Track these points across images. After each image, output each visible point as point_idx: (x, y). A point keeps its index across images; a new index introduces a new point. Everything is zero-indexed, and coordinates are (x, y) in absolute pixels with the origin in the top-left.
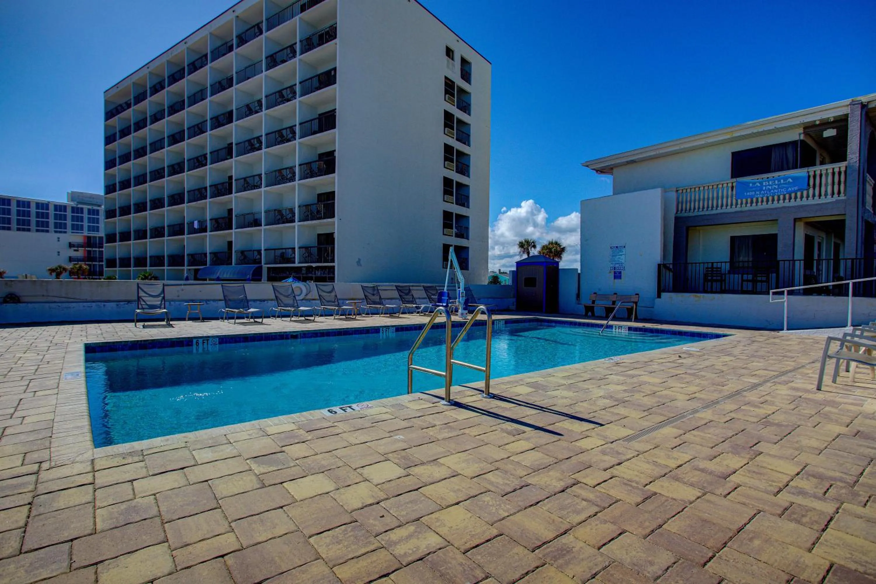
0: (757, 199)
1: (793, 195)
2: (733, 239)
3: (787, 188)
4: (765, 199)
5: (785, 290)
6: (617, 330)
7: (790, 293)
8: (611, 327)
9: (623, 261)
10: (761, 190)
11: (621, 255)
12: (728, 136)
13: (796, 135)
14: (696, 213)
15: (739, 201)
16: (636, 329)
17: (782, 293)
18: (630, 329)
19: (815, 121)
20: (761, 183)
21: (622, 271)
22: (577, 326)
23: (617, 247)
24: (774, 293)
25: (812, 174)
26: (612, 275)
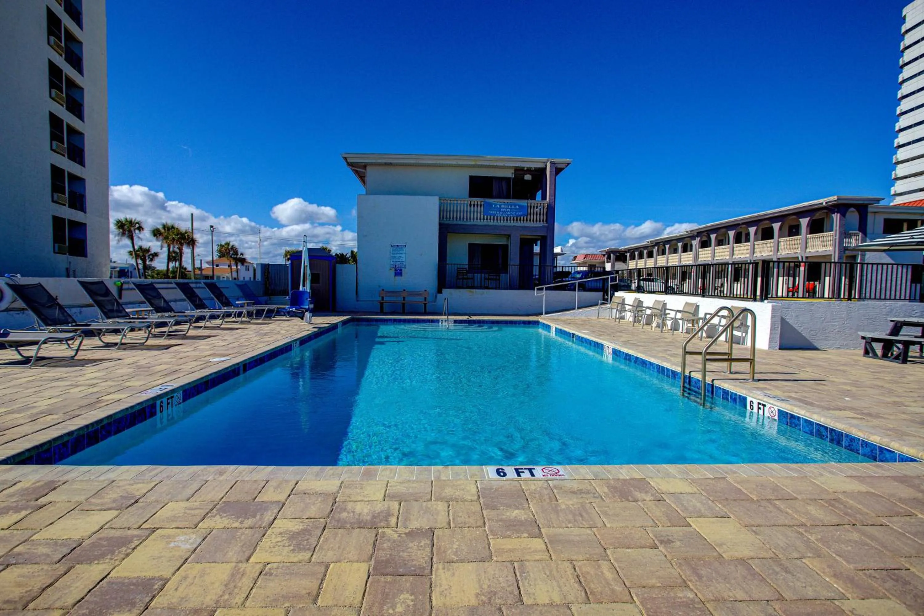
0: (497, 217)
1: (519, 218)
2: (470, 245)
3: (516, 213)
4: (502, 218)
5: (544, 286)
6: (444, 324)
7: (547, 289)
8: (437, 321)
9: (404, 259)
10: (500, 211)
11: (402, 254)
12: (473, 163)
13: (510, 174)
14: (455, 222)
15: (485, 217)
16: (461, 322)
17: (542, 289)
18: (455, 322)
19: (524, 167)
20: (500, 206)
21: (403, 269)
22: (402, 323)
23: (398, 246)
24: (538, 289)
25: (529, 205)
26: (393, 273)
